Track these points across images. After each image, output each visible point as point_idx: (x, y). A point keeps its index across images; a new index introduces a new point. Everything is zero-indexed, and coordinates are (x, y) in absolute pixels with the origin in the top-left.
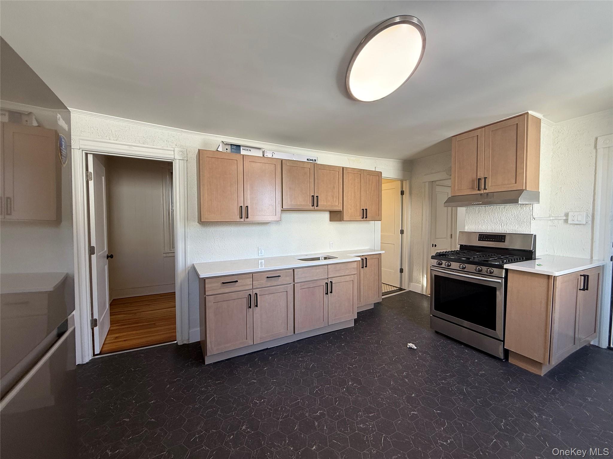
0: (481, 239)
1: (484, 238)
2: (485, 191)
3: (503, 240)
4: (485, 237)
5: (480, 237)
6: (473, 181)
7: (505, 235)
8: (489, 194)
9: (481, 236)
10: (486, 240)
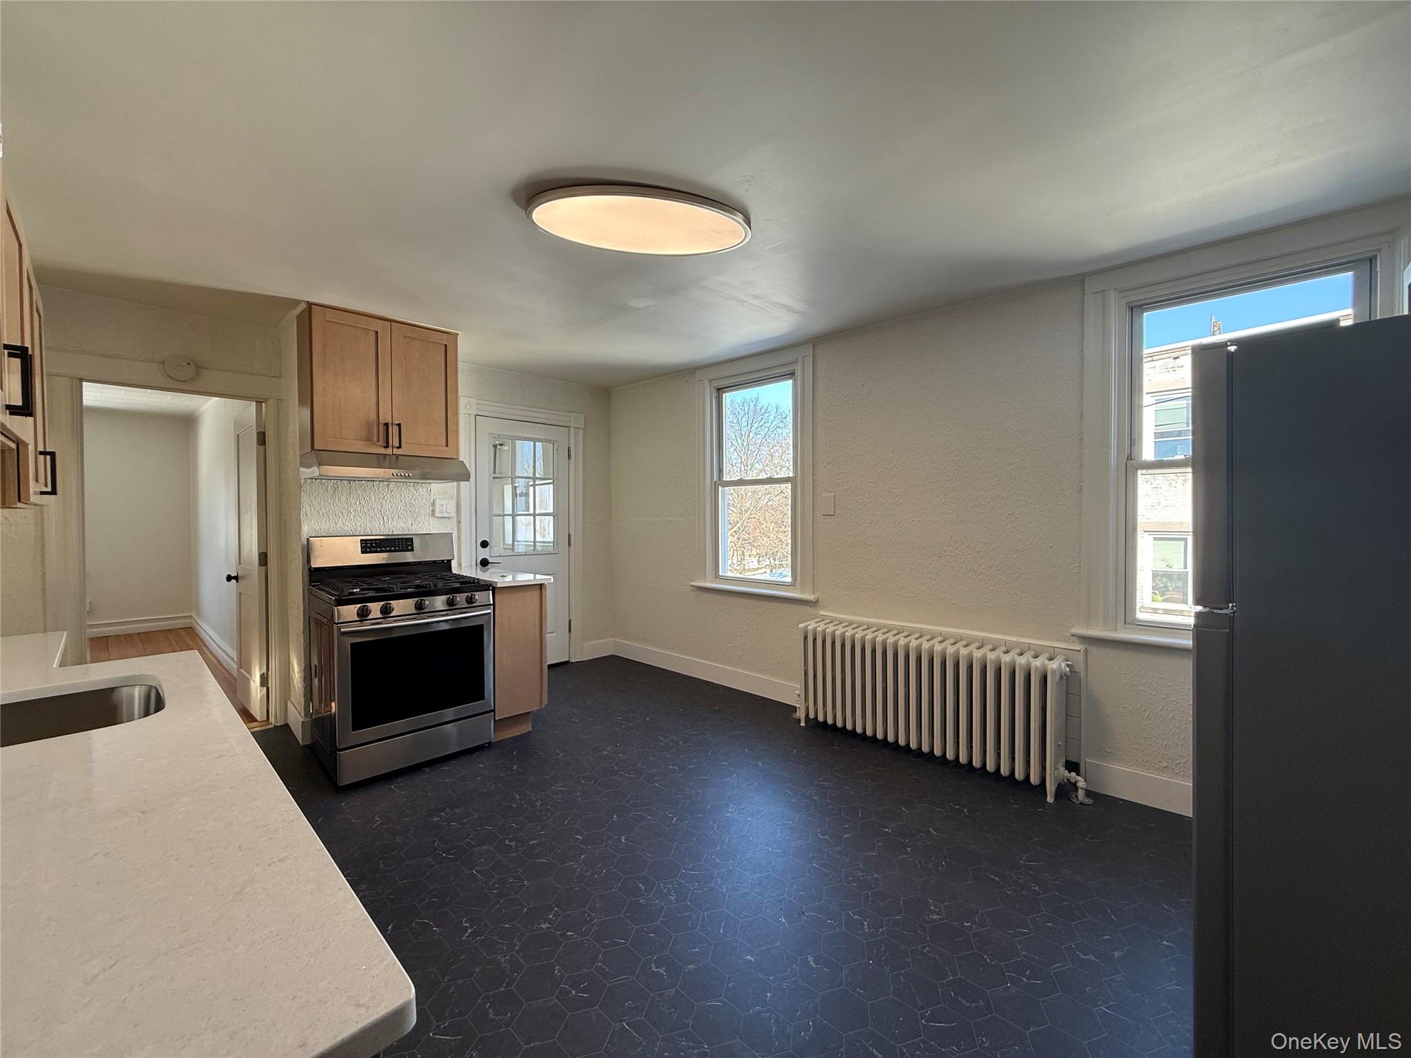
0: (368, 550)
1: (374, 547)
2: (396, 451)
3: (410, 548)
4: (374, 545)
5: (363, 545)
6: (369, 424)
7: (412, 538)
8: (400, 457)
9: (367, 544)
10: (379, 549)
